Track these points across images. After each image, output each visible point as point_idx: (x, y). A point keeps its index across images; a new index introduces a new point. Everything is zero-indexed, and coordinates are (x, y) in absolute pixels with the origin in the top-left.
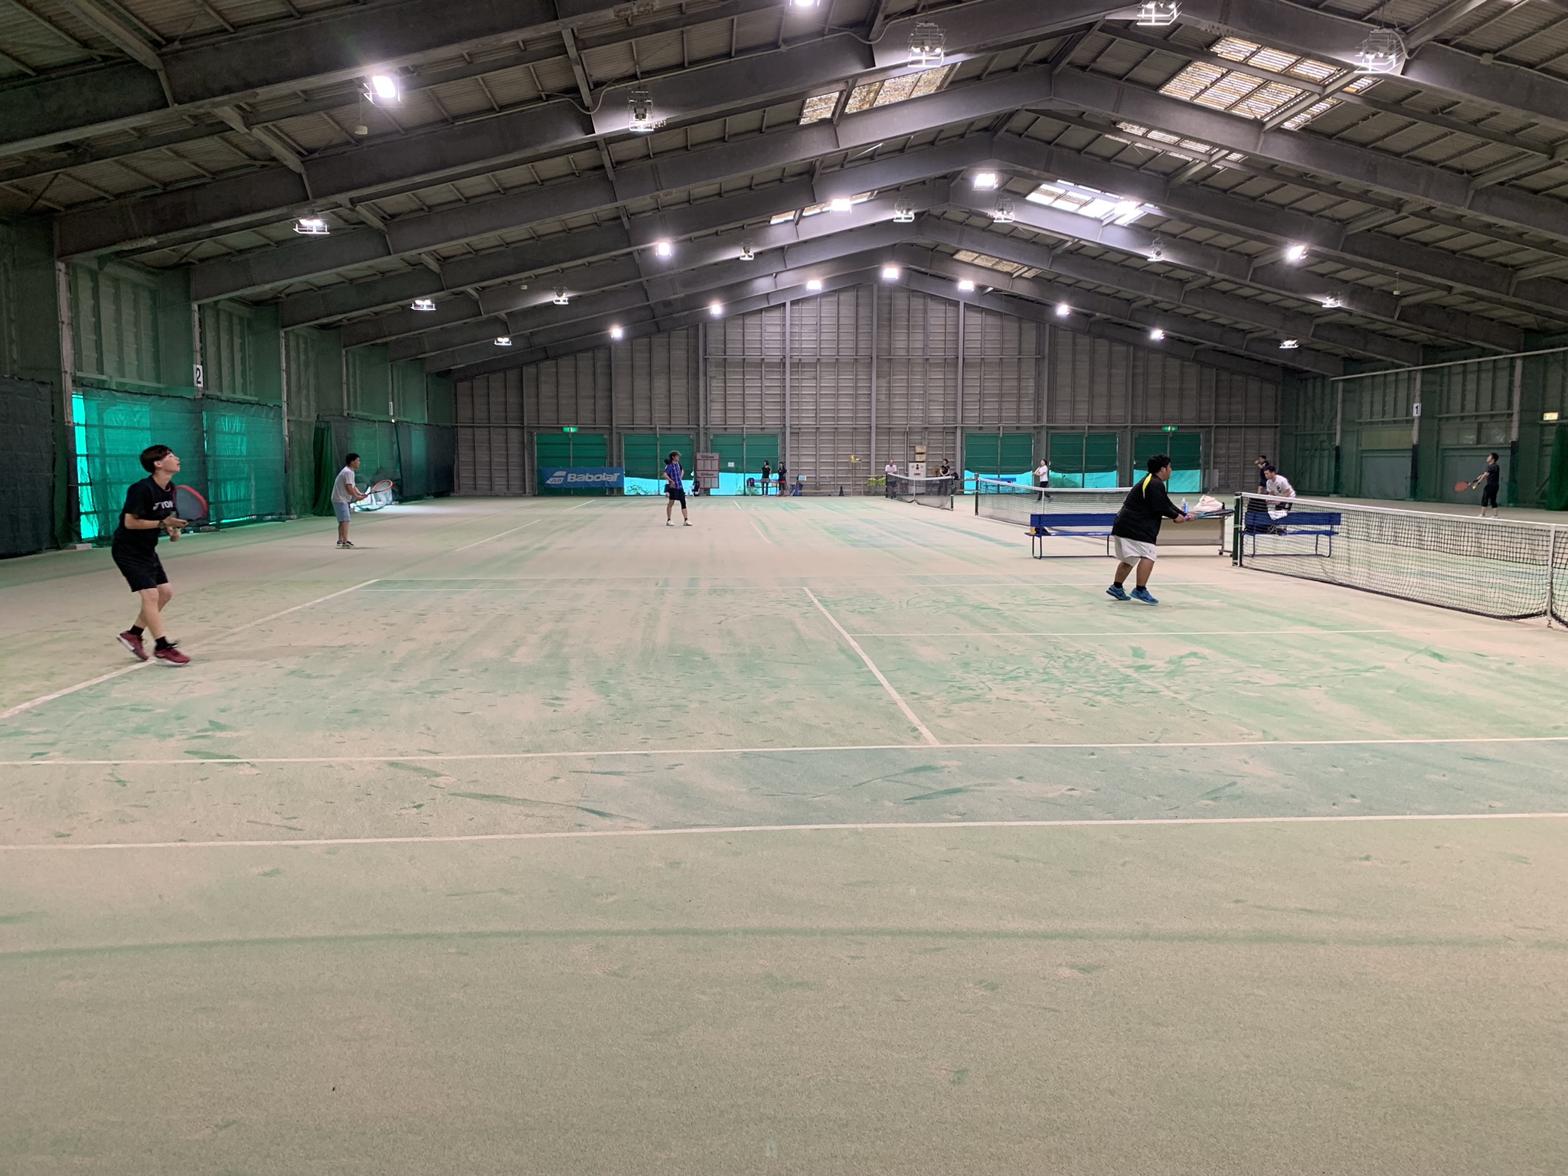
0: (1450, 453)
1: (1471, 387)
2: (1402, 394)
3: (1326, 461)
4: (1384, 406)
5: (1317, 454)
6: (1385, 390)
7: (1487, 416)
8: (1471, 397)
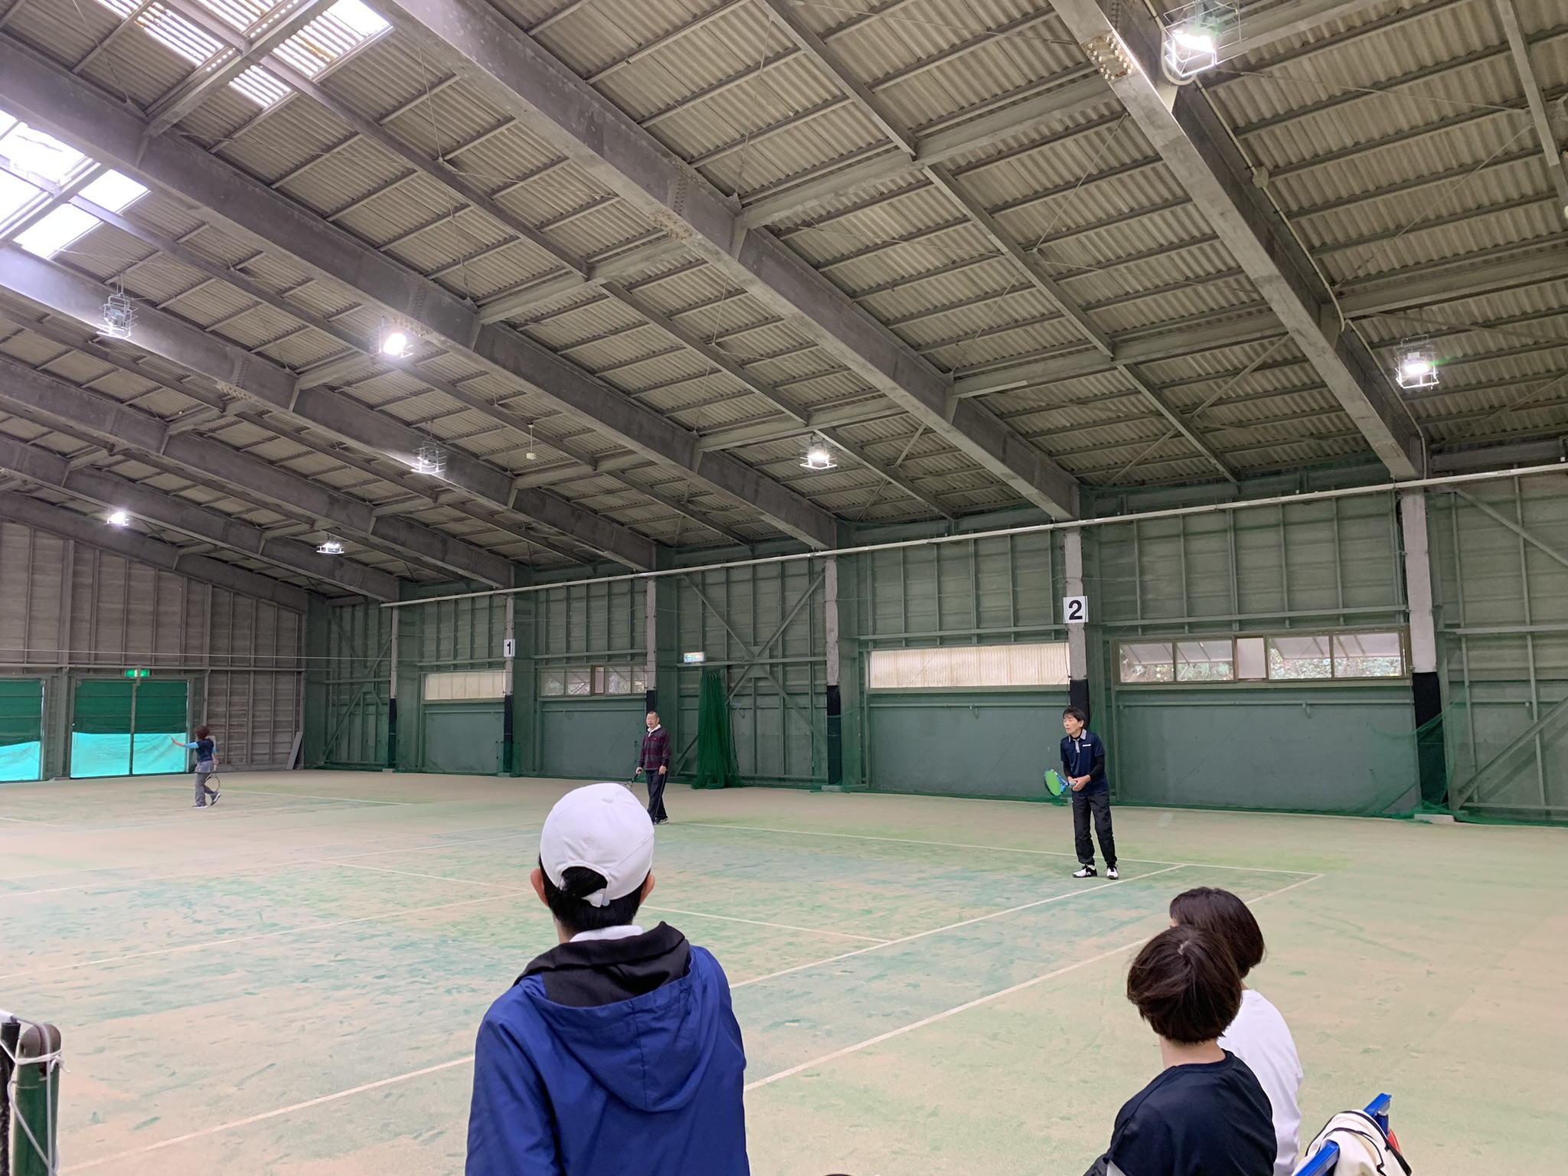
0: (554, 707)
1: (578, 619)
2: (482, 628)
3: (372, 720)
4: (456, 644)
5: (360, 710)
6: (456, 621)
7: (602, 657)
8: (578, 632)
